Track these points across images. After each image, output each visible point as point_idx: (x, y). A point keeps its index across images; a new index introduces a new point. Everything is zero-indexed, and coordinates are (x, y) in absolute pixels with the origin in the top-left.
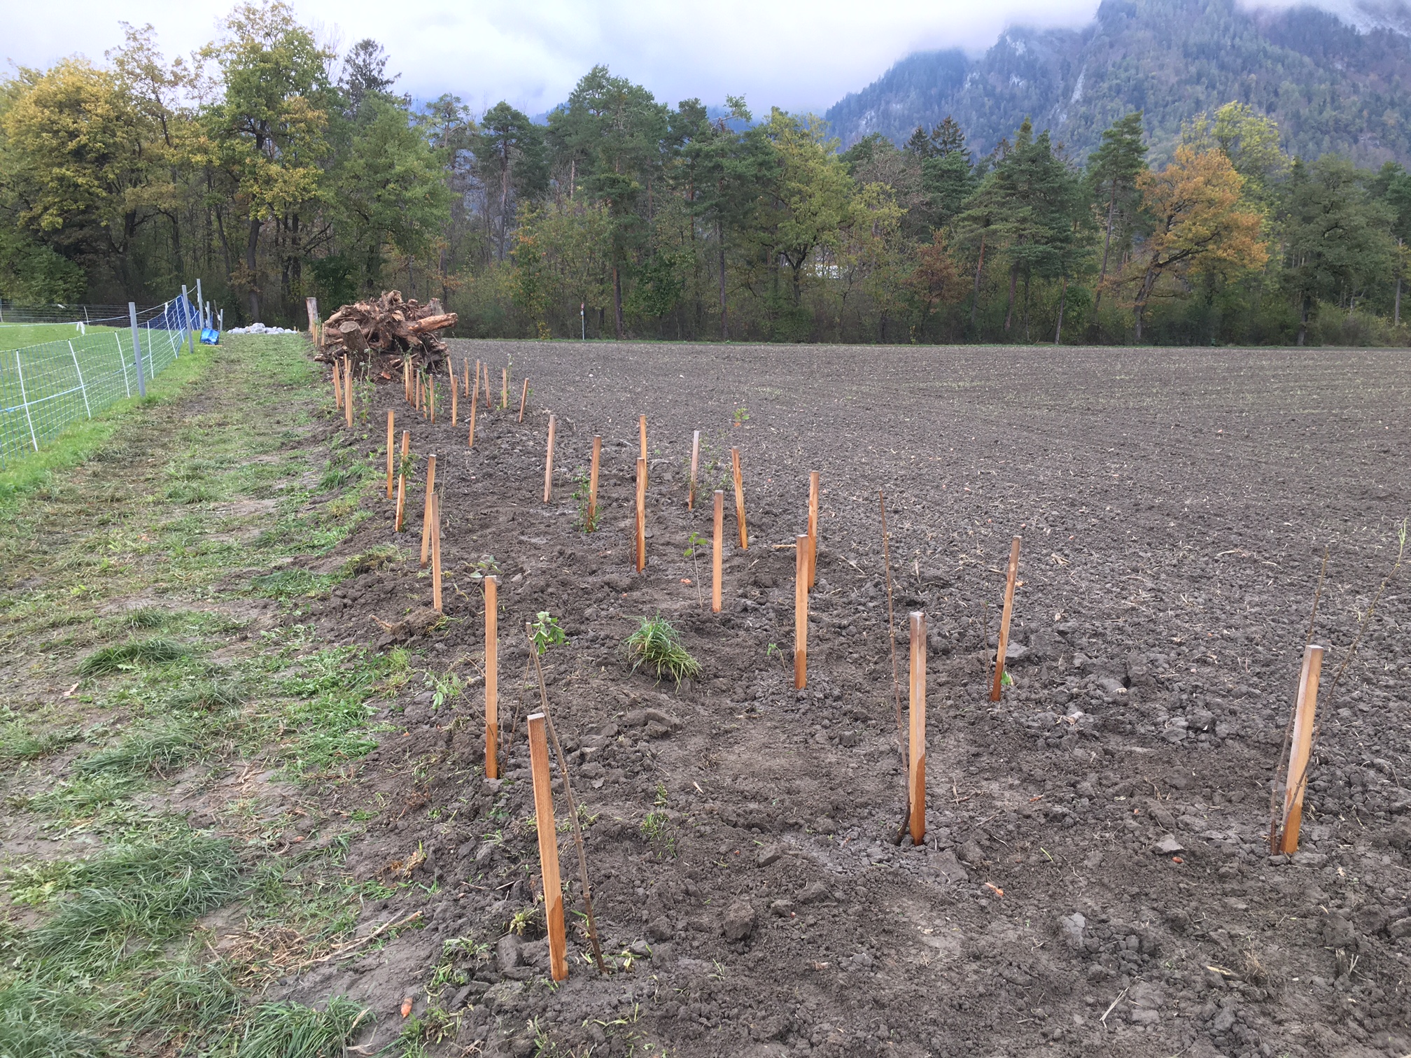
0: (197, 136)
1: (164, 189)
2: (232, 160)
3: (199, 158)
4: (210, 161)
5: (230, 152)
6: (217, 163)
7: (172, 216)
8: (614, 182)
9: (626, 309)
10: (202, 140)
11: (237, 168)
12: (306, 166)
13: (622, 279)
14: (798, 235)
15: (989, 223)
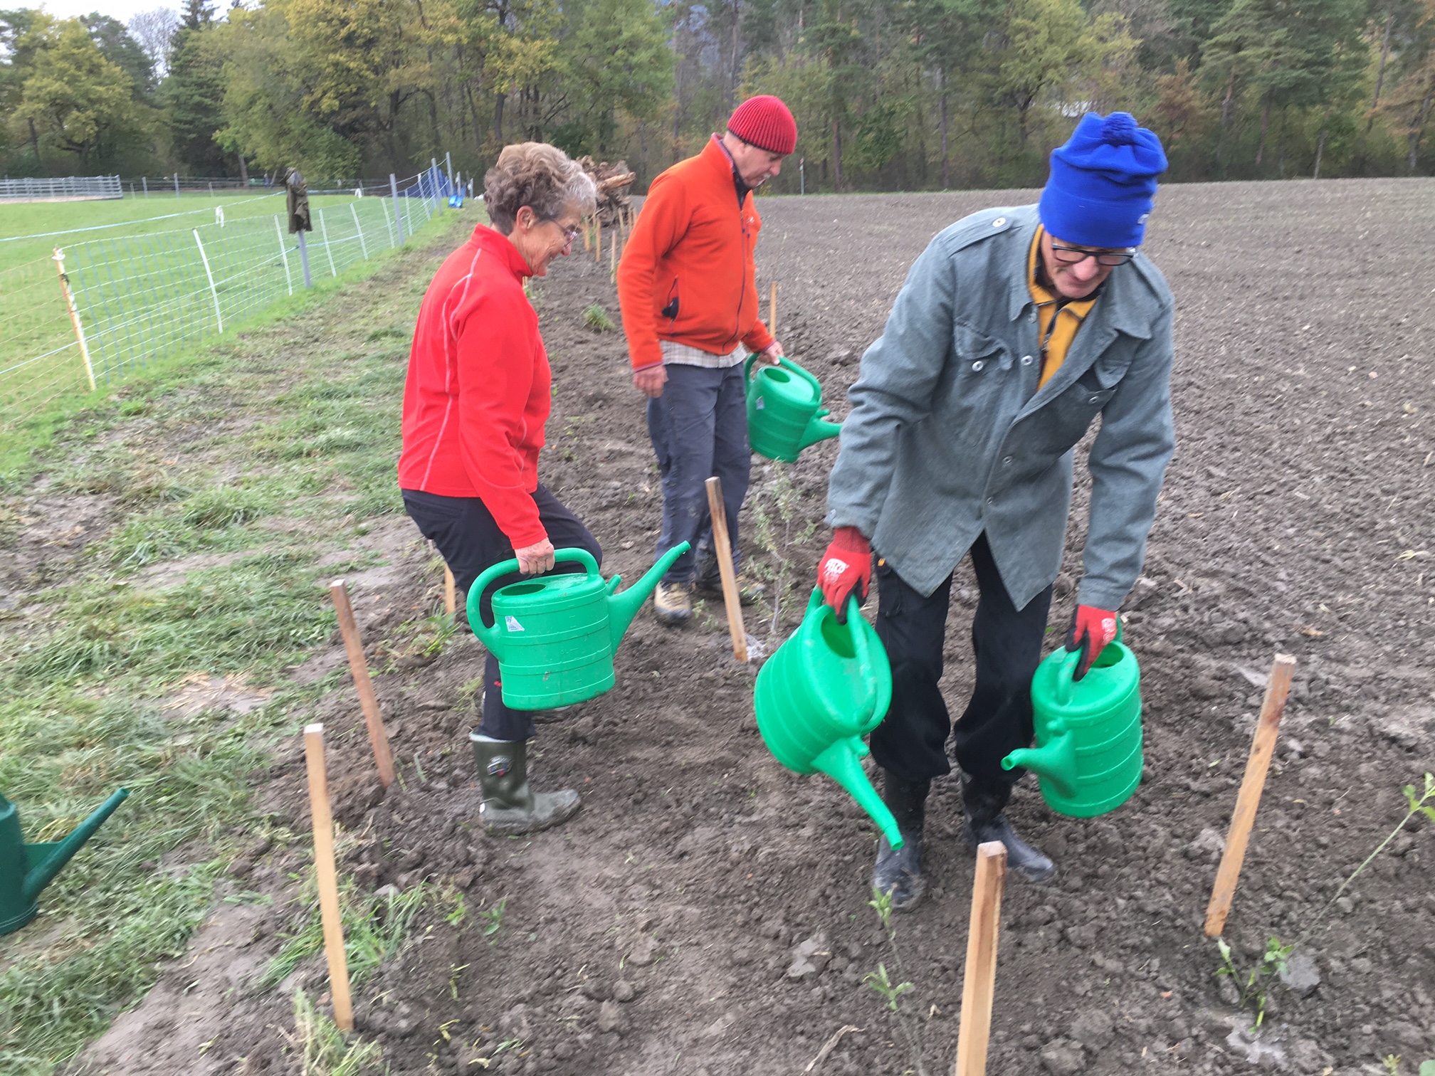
0: (447, 17)
1: (421, 69)
2: (476, 38)
3: (450, 38)
4: (460, 40)
5: (476, 30)
6: (465, 41)
7: (429, 94)
8: (834, 32)
9: (845, 163)
10: (453, 19)
11: (483, 45)
12: (543, 38)
13: (842, 131)
14: (1022, 75)
15: (1240, 48)
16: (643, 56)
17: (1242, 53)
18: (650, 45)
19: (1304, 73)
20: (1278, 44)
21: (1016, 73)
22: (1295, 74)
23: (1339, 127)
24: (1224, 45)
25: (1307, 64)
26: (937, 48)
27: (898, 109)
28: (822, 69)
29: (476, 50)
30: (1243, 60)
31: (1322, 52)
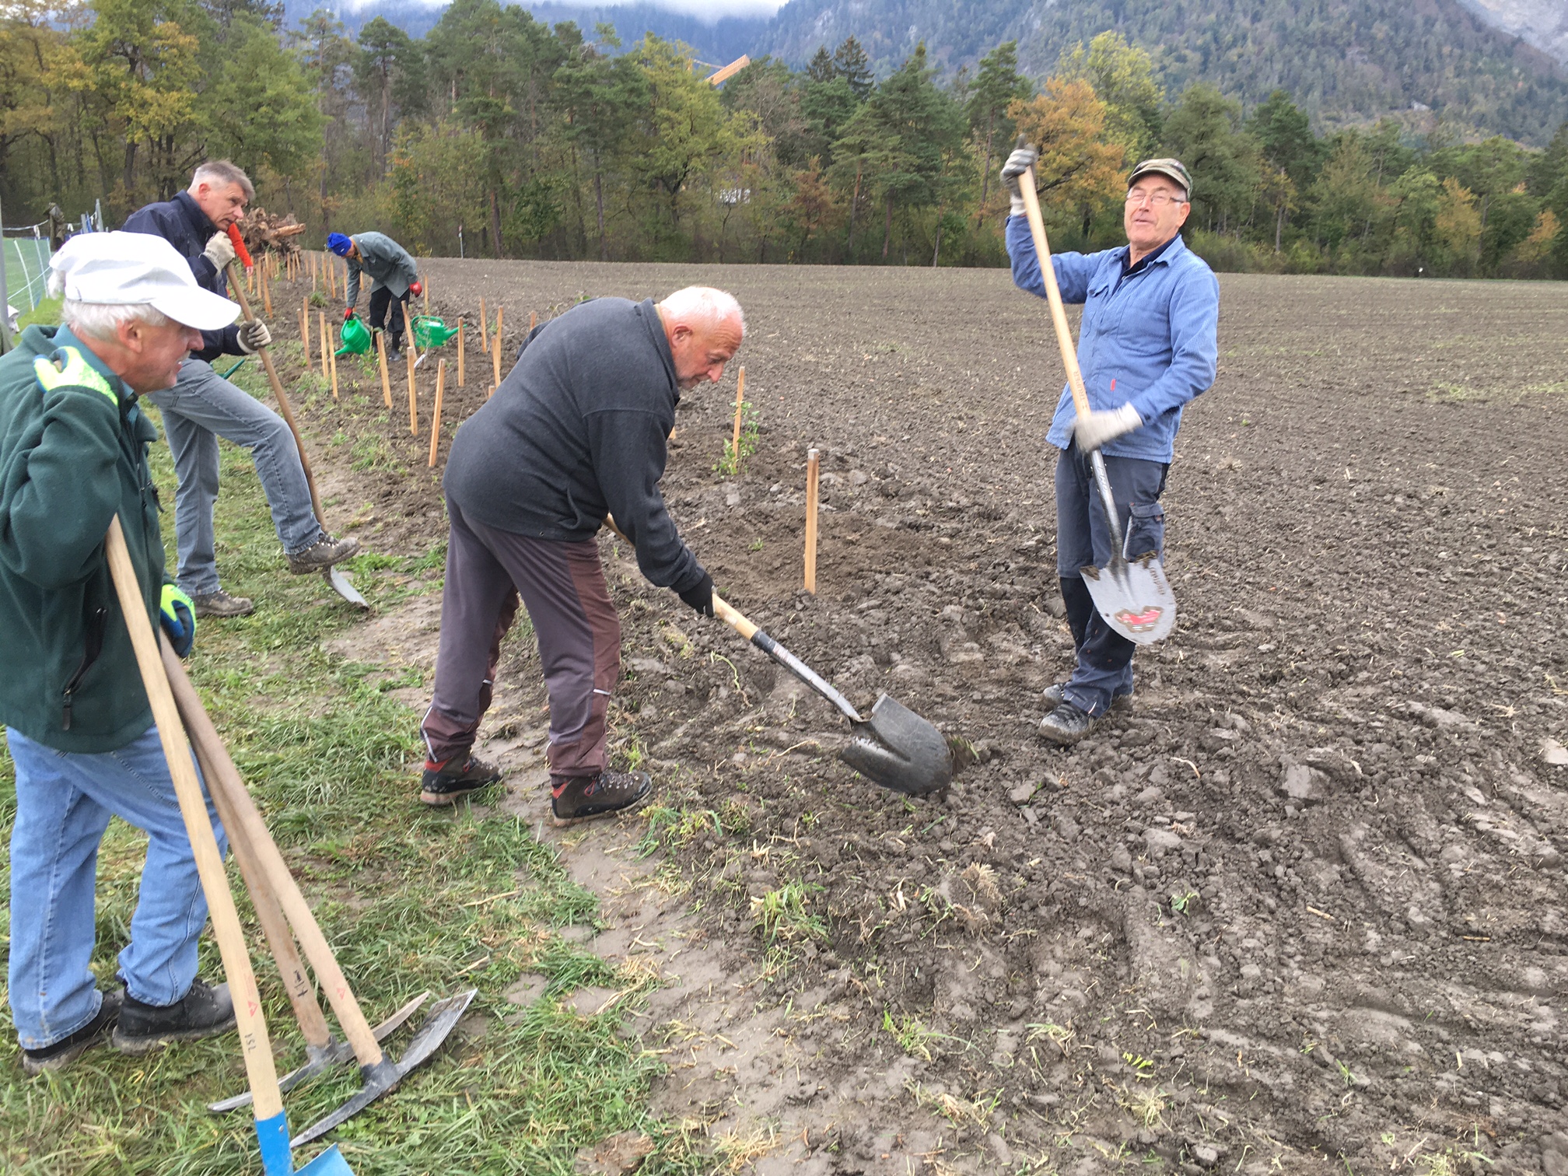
0: (73, 61)
1: (41, 113)
2: (105, 84)
3: (75, 83)
4: (87, 86)
5: (106, 78)
6: (93, 88)
7: (48, 138)
8: (487, 106)
9: (505, 233)
10: (79, 65)
11: (112, 92)
12: (180, 89)
13: (500, 203)
14: (668, 161)
15: (863, 151)
16: (289, 115)
17: (864, 155)
18: (297, 105)
19: (916, 177)
20: (894, 150)
21: (664, 159)
22: (908, 176)
23: (950, 225)
24: (849, 147)
25: (919, 169)
26: (588, 130)
27: (554, 185)
28: (476, 141)
29: (104, 97)
30: (864, 161)
31: (929, 158)
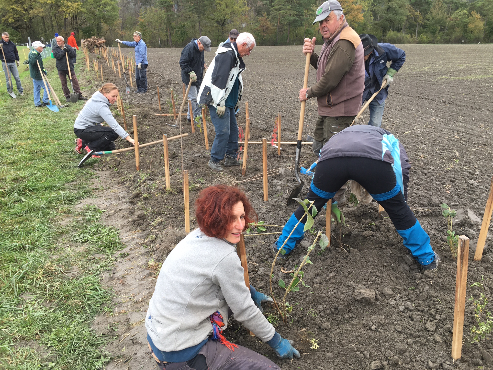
1: (40, 10)
4: (52, 2)
7: (42, 17)
9: (173, 40)
13: (171, 31)
15: (280, 10)
16: (109, 8)
18: (110, 5)
19: (296, 18)
20: (289, 10)
21: (218, 16)
24: (276, 10)
25: (297, 15)
27: (186, 25)
29: (57, 5)
30: (280, 14)
31: (300, 12)
